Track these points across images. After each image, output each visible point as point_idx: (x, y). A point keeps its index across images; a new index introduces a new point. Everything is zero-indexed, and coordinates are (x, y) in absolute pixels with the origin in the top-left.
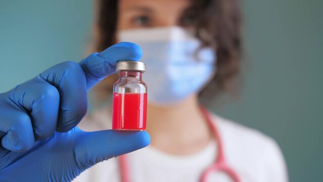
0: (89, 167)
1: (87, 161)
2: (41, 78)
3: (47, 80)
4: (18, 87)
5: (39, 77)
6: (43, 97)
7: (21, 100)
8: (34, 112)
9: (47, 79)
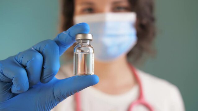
0: (63, 100)
1: (61, 96)
2: (33, 49)
3: (36, 50)
4: (20, 53)
5: (32, 48)
6: (33, 59)
7: (21, 60)
8: (28, 67)
9: (36, 48)
